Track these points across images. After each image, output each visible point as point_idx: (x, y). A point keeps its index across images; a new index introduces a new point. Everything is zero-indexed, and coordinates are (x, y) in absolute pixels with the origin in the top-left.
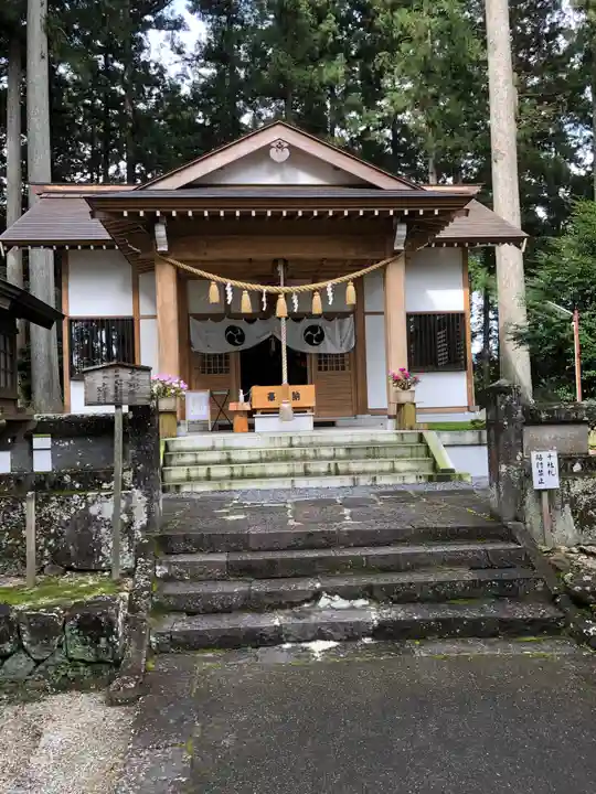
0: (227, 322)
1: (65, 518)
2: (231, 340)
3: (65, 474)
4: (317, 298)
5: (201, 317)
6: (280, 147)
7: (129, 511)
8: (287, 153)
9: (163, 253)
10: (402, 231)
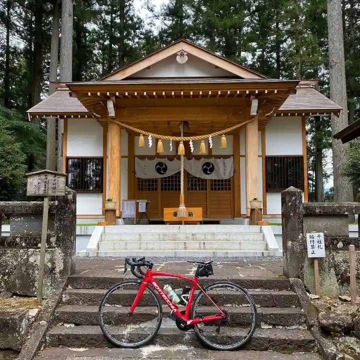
0: (157, 160)
1: (15, 264)
2: (158, 171)
3: (17, 237)
4: (203, 144)
5: (142, 157)
6: (182, 55)
7: (52, 261)
8: (186, 58)
9: (112, 118)
10: (255, 104)
